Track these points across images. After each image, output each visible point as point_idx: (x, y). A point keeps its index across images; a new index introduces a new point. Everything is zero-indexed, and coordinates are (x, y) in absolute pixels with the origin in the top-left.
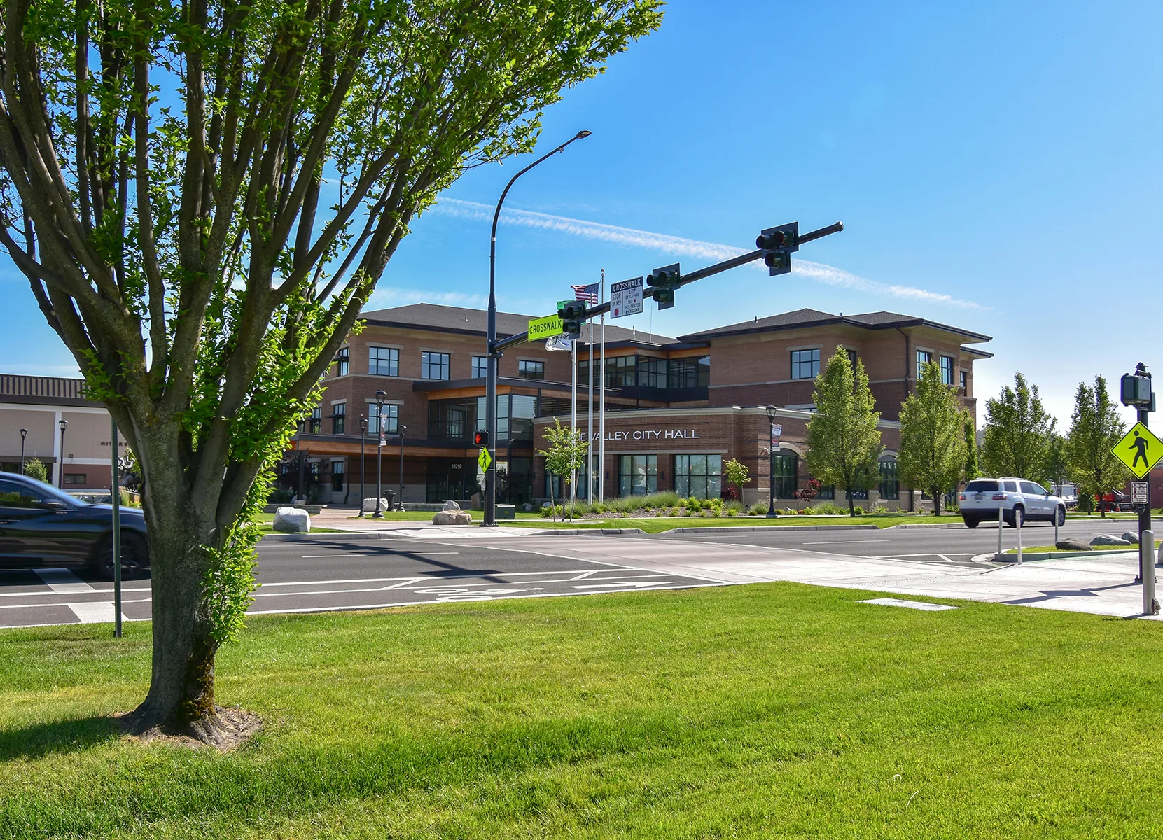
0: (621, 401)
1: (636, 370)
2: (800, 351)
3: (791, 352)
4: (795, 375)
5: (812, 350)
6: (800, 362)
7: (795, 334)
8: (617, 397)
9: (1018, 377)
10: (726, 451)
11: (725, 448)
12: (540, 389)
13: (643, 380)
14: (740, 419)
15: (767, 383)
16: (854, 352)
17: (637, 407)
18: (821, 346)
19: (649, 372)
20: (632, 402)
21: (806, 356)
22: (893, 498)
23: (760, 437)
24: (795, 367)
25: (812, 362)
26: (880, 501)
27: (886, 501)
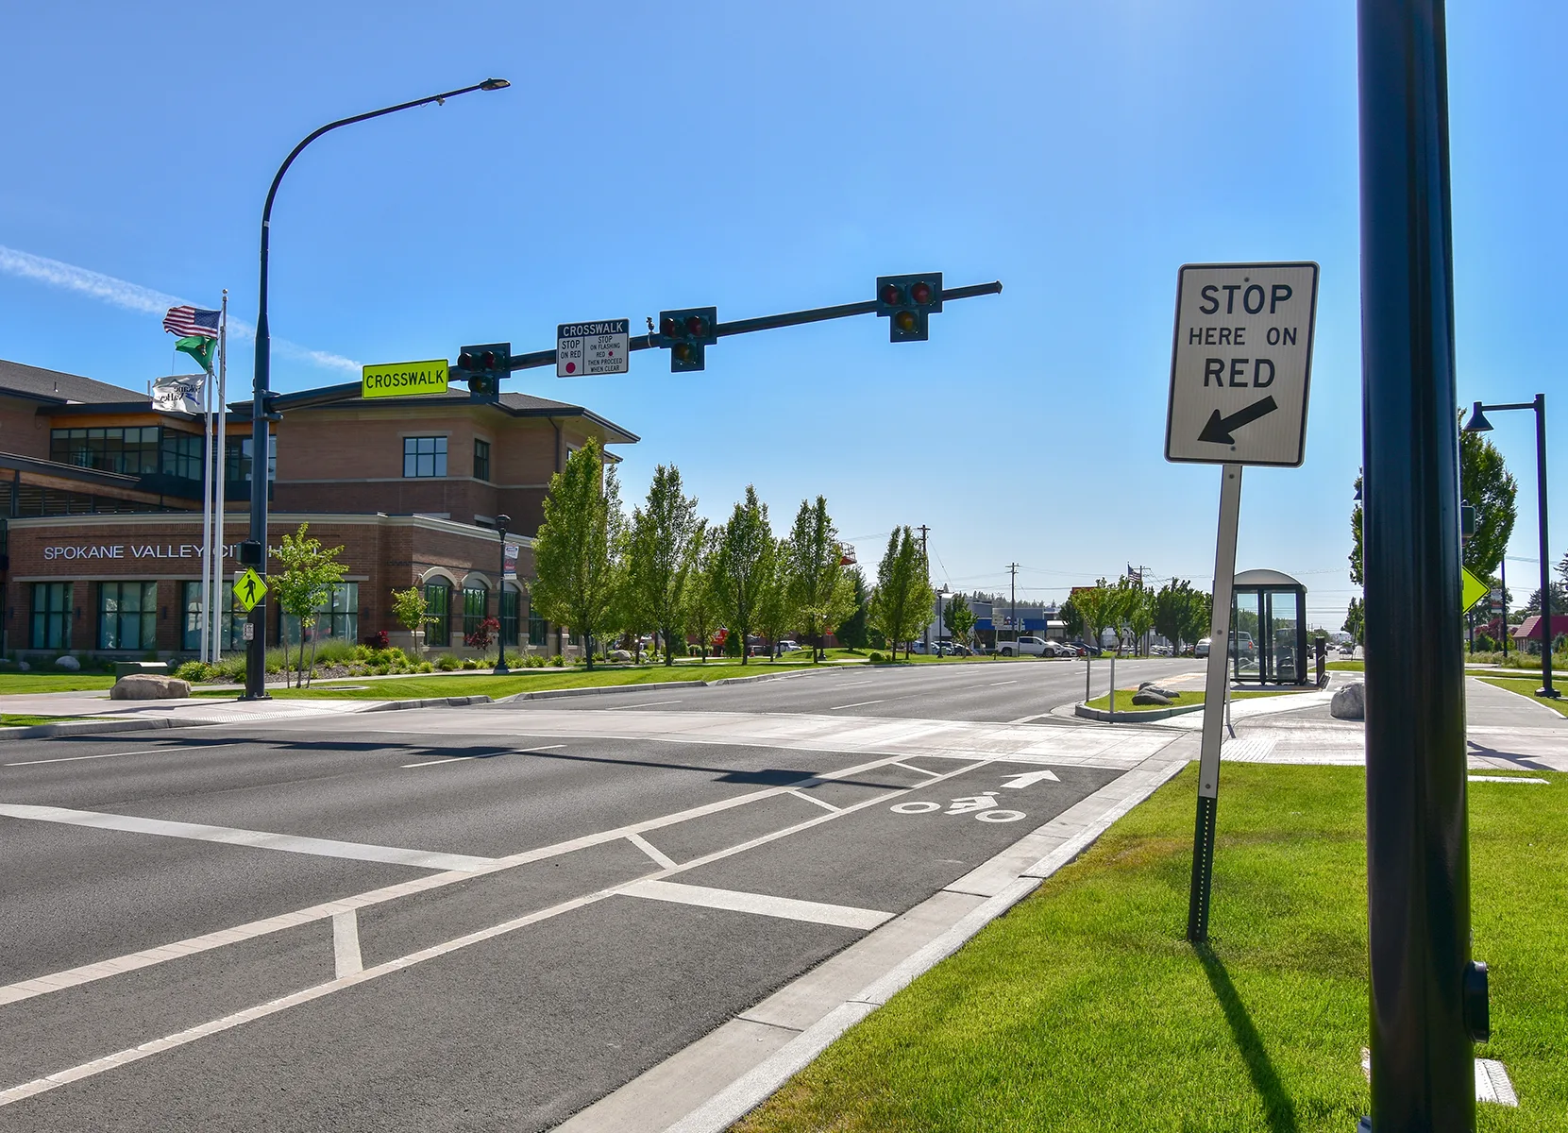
0: (138, 496)
1: (159, 448)
2: (417, 438)
3: (405, 438)
4: (410, 472)
5: (435, 437)
6: (417, 454)
7: (412, 414)
8: (131, 490)
9: (750, 491)
10: (366, 578)
11: (364, 573)
12: (17, 472)
13: (170, 467)
14: (386, 532)
15: (369, 480)
16: (487, 444)
17: (160, 509)
18: (449, 433)
19: (178, 454)
20: (154, 499)
21: (426, 445)
22: (541, 644)
23: (415, 557)
24: (410, 461)
25: (434, 454)
26: (530, 647)
27: (535, 647)
